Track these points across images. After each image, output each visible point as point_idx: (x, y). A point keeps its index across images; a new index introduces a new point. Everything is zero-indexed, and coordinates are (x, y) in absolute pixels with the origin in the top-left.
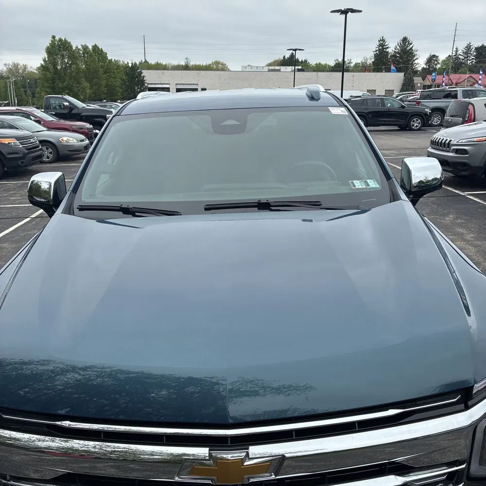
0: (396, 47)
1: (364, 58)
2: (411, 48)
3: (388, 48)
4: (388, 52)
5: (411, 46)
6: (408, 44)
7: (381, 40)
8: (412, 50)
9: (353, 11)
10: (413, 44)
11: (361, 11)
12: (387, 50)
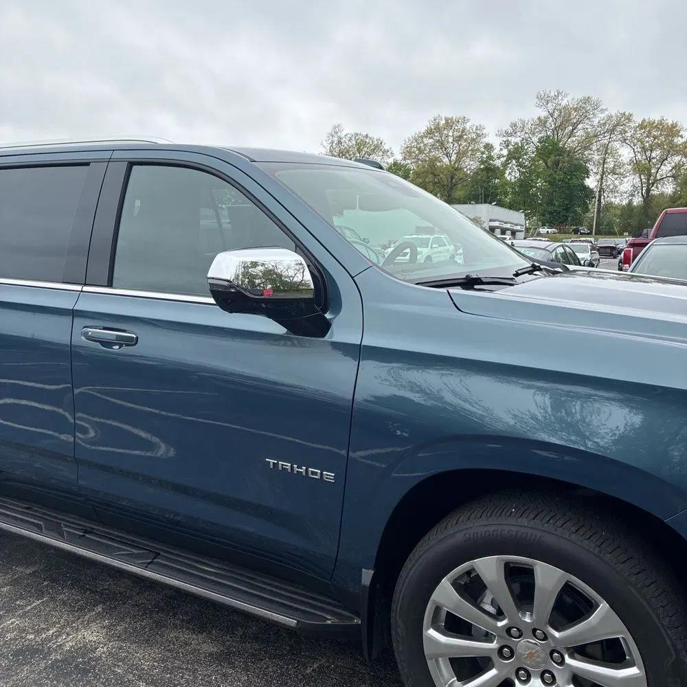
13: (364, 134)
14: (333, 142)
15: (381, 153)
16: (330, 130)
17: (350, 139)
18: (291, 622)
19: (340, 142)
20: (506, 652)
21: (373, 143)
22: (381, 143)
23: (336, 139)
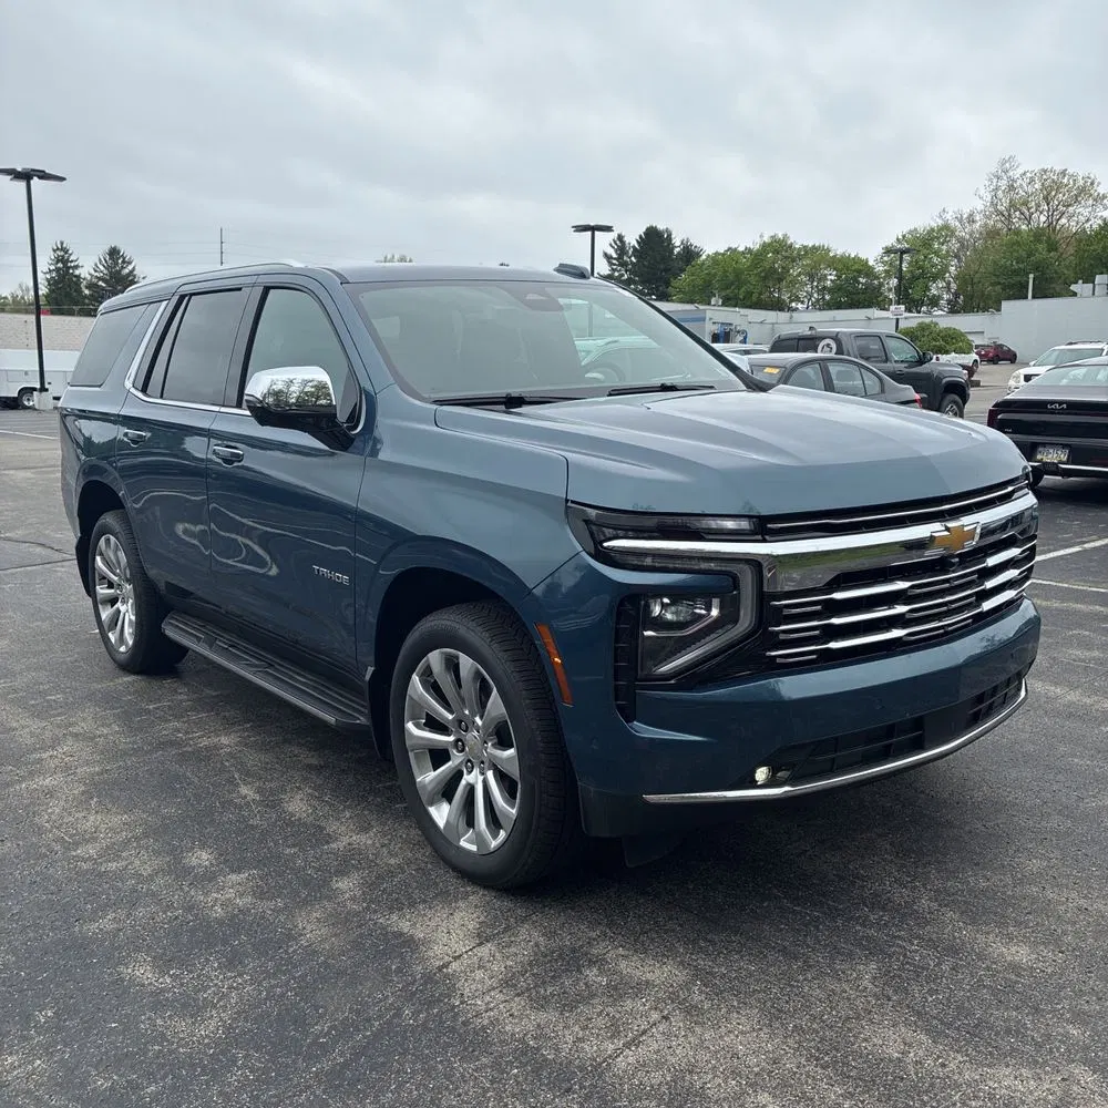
0: (96, 265)
1: (20, 286)
2: (131, 272)
3: (77, 267)
4: (78, 277)
5: (130, 267)
6: (124, 262)
7: (58, 249)
8: (135, 276)
9: (43, 176)
10: (133, 264)
11: (64, 179)
12: (77, 272)
13: (1058, 168)
14: (997, 189)
15: (1091, 202)
16: (994, 168)
17: (1032, 180)
18: (330, 719)
19: (1011, 188)
20: (460, 744)
21: (1074, 184)
22: (1092, 184)
23: (1003, 184)
